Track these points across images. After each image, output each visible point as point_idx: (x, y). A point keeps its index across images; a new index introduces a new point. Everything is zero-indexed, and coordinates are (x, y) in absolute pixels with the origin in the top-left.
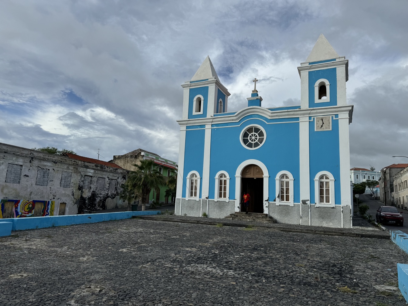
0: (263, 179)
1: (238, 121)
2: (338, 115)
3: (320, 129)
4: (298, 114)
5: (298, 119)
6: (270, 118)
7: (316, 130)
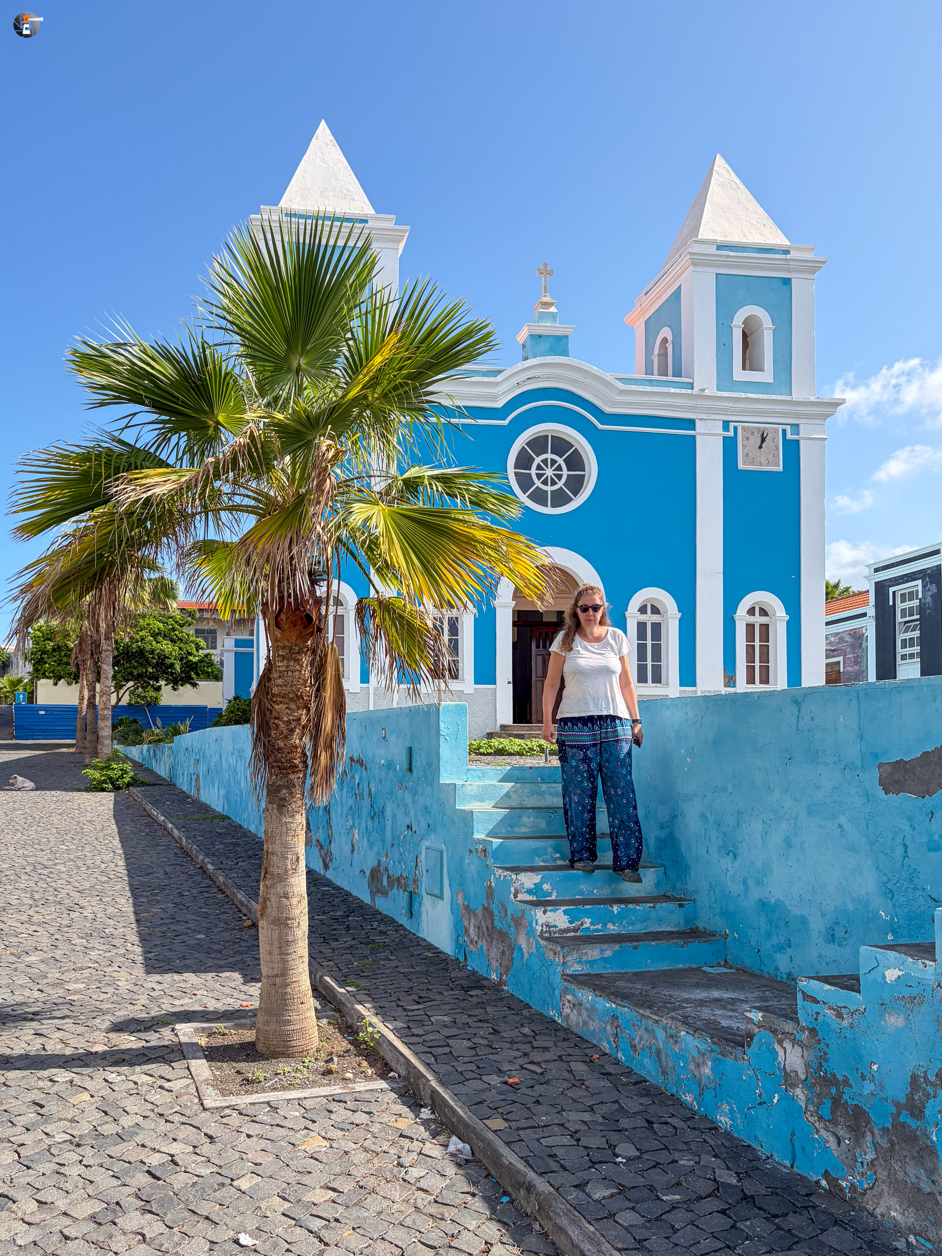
1: (499, 404)
2: (798, 425)
3: (753, 463)
4: (693, 409)
5: (691, 424)
6: (608, 410)
7: (741, 466)
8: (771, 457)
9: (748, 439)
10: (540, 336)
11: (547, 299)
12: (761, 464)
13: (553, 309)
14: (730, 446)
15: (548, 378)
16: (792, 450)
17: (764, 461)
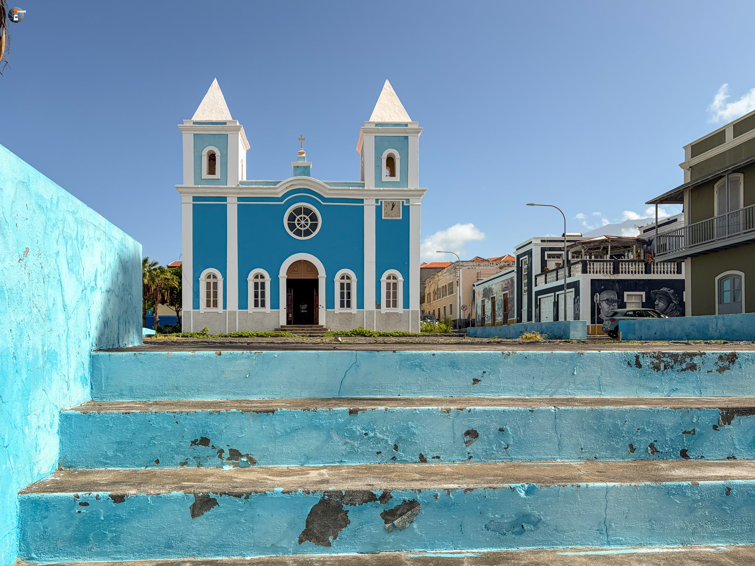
0: (318, 280)
1: (280, 196)
2: (409, 199)
3: (388, 216)
4: (362, 195)
5: (362, 201)
6: (326, 196)
7: (383, 218)
8: (396, 214)
9: (386, 206)
10: (298, 167)
11: (302, 151)
12: (392, 217)
13: (304, 155)
14: (379, 209)
15: (300, 185)
16: (406, 210)
17: (393, 215)
